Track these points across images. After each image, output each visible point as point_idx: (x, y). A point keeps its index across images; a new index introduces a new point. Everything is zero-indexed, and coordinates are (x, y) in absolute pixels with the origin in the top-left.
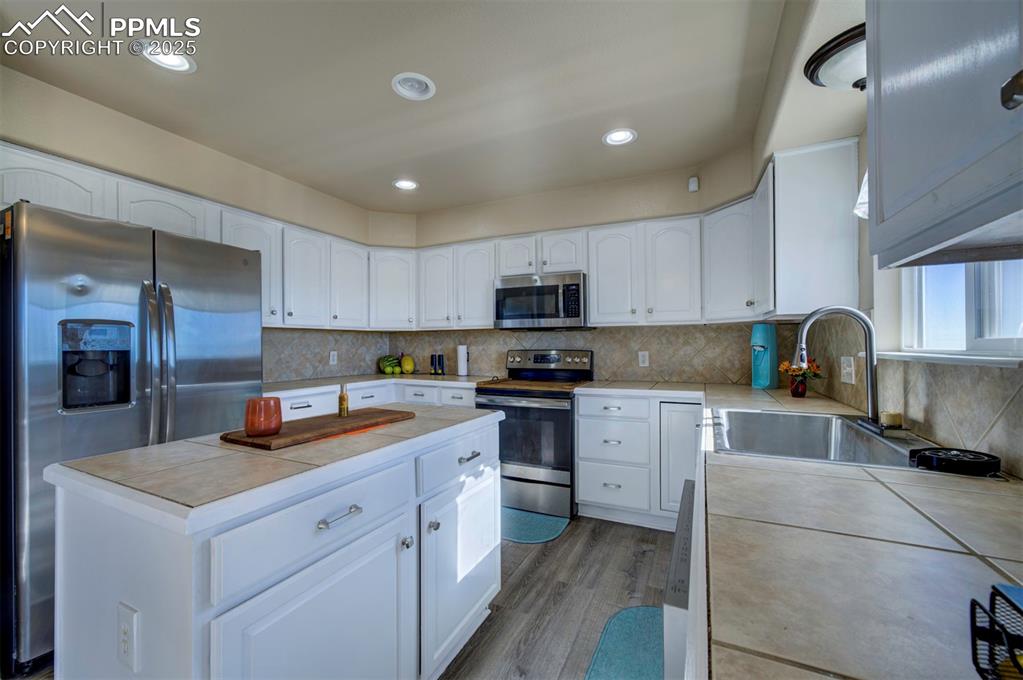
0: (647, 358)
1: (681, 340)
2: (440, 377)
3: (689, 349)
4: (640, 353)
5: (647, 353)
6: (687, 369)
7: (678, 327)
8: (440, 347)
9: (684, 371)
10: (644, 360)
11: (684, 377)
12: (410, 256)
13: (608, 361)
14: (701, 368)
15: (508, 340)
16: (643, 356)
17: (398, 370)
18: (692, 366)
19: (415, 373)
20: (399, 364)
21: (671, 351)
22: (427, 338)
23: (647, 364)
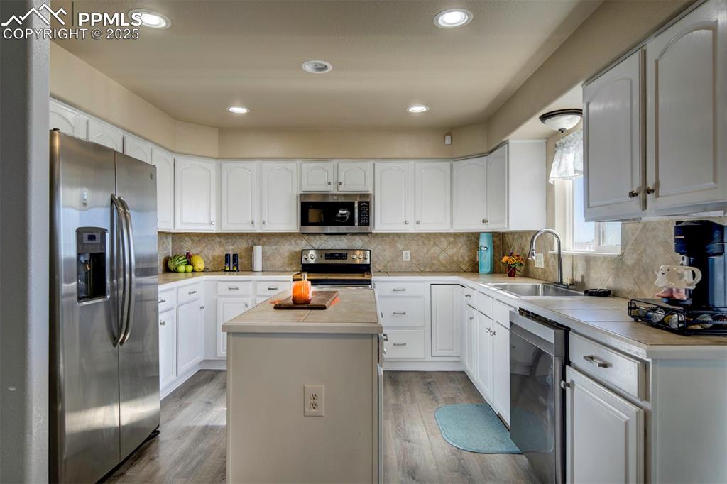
0: (409, 255)
1: (432, 242)
2: (235, 273)
3: (436, 249)
4: (404, 252)
5: (408, 252)
6: (435, 262)
7: (430, 234)
8: (231, 247)
9: (433, 264)
10: (407, 255)
11: (434, 268)
12: (211, 165)
13: (381, 257)
14: (444, 262)
15: (299, 241)
16: (406, 254)
17: (190, 268)
18: (439, 260)
19: (205, 271)
20: (189, 263)
21: (425, 250)
22: (218, 239)
23: (409, 260)
